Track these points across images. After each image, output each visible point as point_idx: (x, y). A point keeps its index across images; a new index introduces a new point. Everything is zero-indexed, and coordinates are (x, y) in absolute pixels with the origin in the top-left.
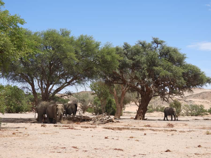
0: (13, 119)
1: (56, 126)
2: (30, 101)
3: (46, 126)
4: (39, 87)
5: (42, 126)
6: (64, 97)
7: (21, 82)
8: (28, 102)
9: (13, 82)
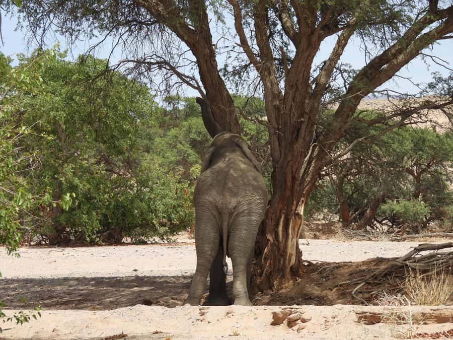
0: (82, 281)
1: (373, 319)
2: (193, 156)
3: (304, 321)
4: (245, 57)
5: (277, 321)
6: (420, 116)
7: (122, 30)
8: (185, 162)
9: (71, 31)
